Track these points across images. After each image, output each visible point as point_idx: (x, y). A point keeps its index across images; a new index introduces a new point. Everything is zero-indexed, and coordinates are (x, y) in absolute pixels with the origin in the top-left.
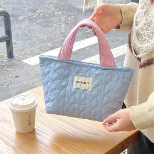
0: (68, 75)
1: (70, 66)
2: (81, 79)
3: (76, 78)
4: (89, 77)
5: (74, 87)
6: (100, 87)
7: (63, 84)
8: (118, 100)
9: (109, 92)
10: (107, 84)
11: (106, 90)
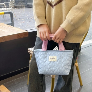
0: (46, 57)
1: (47, 53)
2: (52, 57)
3: (50, 57)
4: (55, 56)
5: (49, 61)
6: (60, 60)
7: (44, 60)
8: (68, 64)
9: (64, 61)
10: (62, 58)
11: (63, 61)
